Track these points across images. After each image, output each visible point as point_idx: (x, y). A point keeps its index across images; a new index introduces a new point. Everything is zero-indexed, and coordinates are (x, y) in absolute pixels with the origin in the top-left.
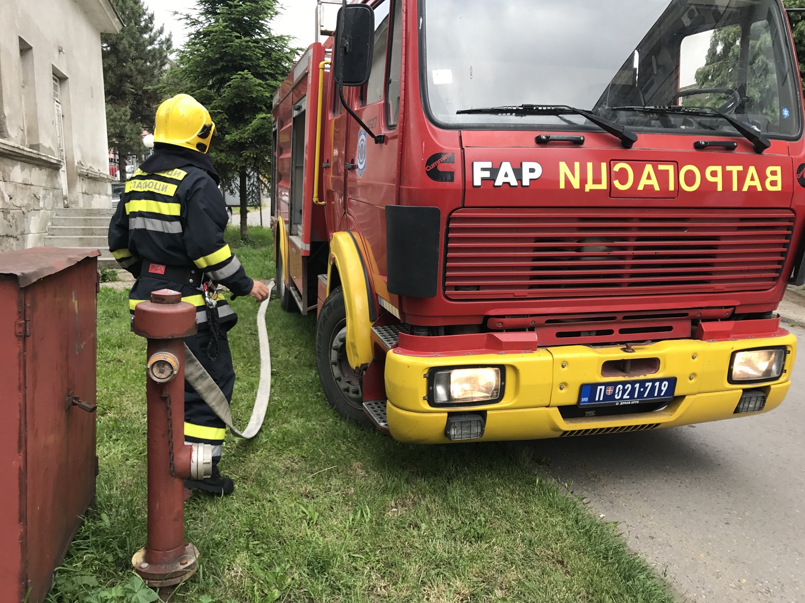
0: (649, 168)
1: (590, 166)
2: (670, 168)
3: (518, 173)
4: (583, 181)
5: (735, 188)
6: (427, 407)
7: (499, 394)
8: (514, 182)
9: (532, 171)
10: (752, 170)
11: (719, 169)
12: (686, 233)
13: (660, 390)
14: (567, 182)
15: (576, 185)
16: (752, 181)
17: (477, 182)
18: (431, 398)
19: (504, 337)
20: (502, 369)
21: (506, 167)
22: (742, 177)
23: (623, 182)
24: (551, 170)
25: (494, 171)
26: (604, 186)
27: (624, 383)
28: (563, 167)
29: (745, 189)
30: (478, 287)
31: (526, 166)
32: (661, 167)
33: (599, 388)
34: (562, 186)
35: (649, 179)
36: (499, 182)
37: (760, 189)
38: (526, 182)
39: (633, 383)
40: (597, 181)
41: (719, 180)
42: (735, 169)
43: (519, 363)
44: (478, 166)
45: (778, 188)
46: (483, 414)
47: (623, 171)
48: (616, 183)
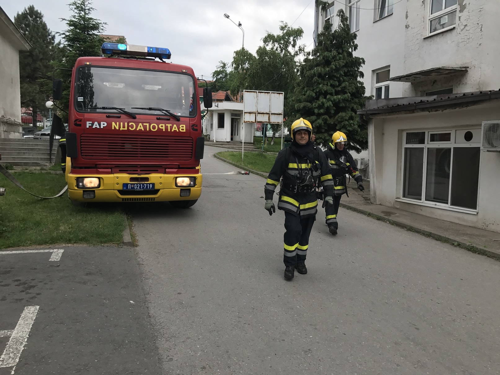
0: (140, 124)
1: (122, 123)
2: (148, 125)
3: (100, 125)
4: (120, 127)
5: (169, 130)
6: (76, 188)
7: (99, 186)
8: (98, 127)
9: (104, 124)
10: (175, 126)
11: (164, 125)
12: (156, 143)
13: (150, 187)
14: (115, 127)
15: (117, 128)
16: (175, 128)
17: (88, 127)
18: (78, 186)
19: (100, 170)
20: (99, 178)
21: (96, 123)
22: (171, 128)
23: (132, 128)
24: (110, 125)
25: (93, 124)
26: (126, 129)
27: (137, 184)
28: (113, 124)
29: (173, 131)
30: (92, 156)
31: (102, 123)
32: (144, 124)
33: (129, 185)
34: (113, 128)
35: (140, 127)
36: (94, 127)
37: (178, 131)
38: (102, 127)
39: (140, 184)
40: (124, 127)
41: (164, 128)
42: (169, 125)
43: (104, 177)
44: (88, 123)
45: (185, 131)
46: (94, 191)
47: (132, 125)
48: (130, 128)
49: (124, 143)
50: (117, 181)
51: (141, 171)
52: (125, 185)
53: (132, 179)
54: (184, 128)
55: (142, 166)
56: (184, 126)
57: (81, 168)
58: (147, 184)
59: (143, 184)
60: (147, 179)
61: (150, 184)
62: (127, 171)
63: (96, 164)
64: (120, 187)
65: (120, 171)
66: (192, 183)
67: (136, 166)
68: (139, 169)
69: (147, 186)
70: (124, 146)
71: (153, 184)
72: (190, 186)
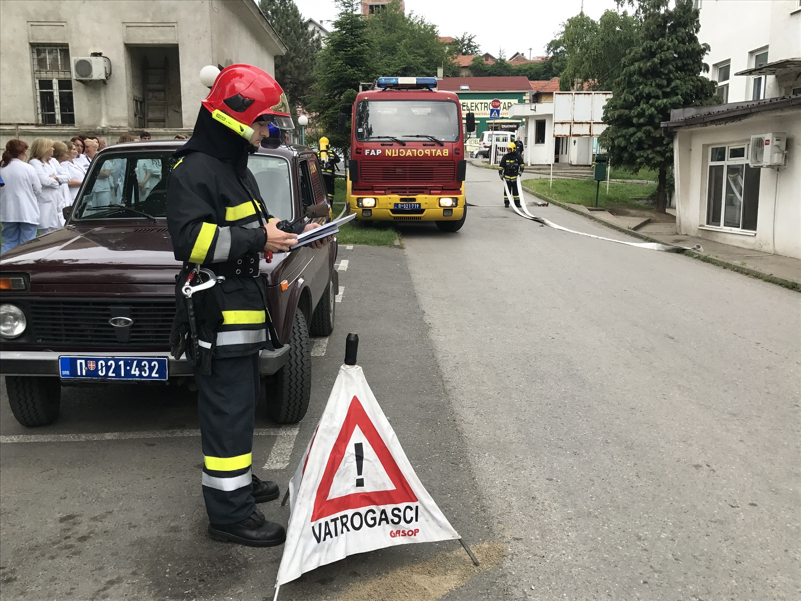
0: (409, 151)
1: (394, 150)
2: (415, 151)
3: (376, 152)
4: (392, 154)
5: (434, 155)
6: (357, 207)
7: (375, 205)
8: (375, 154)
9: (379, 152)
10: (439, 150)
11: (429, 150)
12: (423, 167)
13: (417, 207)
15: (390, 155)
16: (439, 153)
17: (366, 154)
18: (358, 205)
19: (376, 192)
21: (373, 151)
22: (436, 153)
23: (402, 154)
24: (384, 152)
25: (370, 152)
26: (397, 155)
27: (406, 204)
28: (387, 151)
29: (437, 155)
30: (369, 179)
31: (378, 151)
32: (412, 150)
33: (399, 205)
34: (387, 155)
35: (409, 153)
36: (371, 154)
37: (441, 155)
38: (378, 154)
39: (408, 204)
40: (395, 154)
41: (429, 153)
42: (434, 151)
43: (379, 198)
44: (366, 151)
45: (447, 155)
46: (371, 209)
47: (402, 151)
48: (400, 154)
49: (396, 168)
50: (390, 201)
51: (409, 192)
52: (396, 205)
53: (402, 200)
54: (447, 152)
55: (411, 188)
56: (447, 150)
57: (360, 190)
58: (414, 204)
59: (411, 204)
60: (414, 200)
61: (416, 204)
62: (398, 192)
63: (373, 187)
64: (392, 207)
65: (392, 192)
66: (454, 203)
67: (405, 188)
68: (408, 191)
69: (414, 206)
70: (395, 170)
71: (420, 204)
72: (452, 206)
